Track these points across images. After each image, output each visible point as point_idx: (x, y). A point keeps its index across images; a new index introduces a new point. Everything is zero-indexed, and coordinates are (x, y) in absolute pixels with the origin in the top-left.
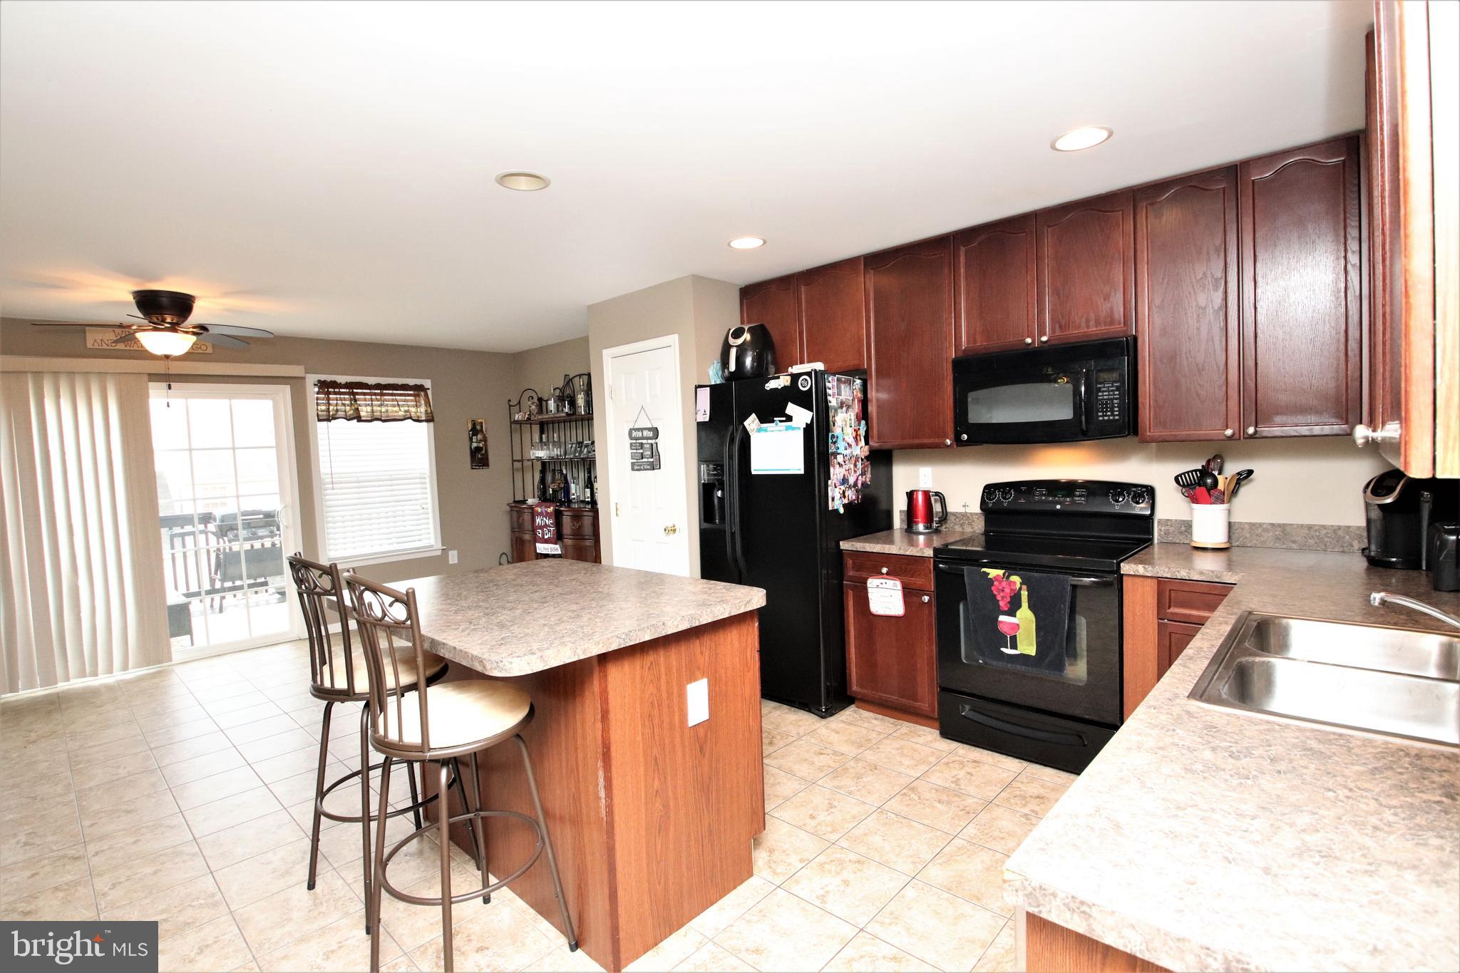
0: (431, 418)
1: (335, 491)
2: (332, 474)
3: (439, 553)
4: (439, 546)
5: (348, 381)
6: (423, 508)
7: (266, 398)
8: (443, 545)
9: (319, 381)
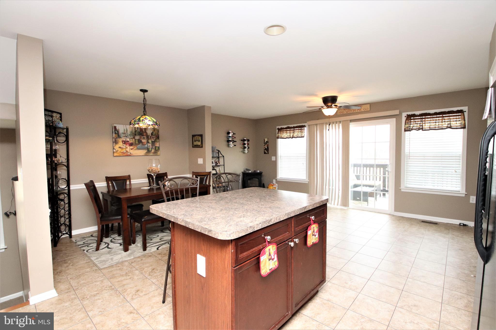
0: (464, 127)
1: (410, 160)
2: (409, 153)
3: (464, 195)
4: (464, 192)
5: (421, 114)
6: (456, 172)
7: (388, 124)
8: (466, 192)
9: (407, 115)
